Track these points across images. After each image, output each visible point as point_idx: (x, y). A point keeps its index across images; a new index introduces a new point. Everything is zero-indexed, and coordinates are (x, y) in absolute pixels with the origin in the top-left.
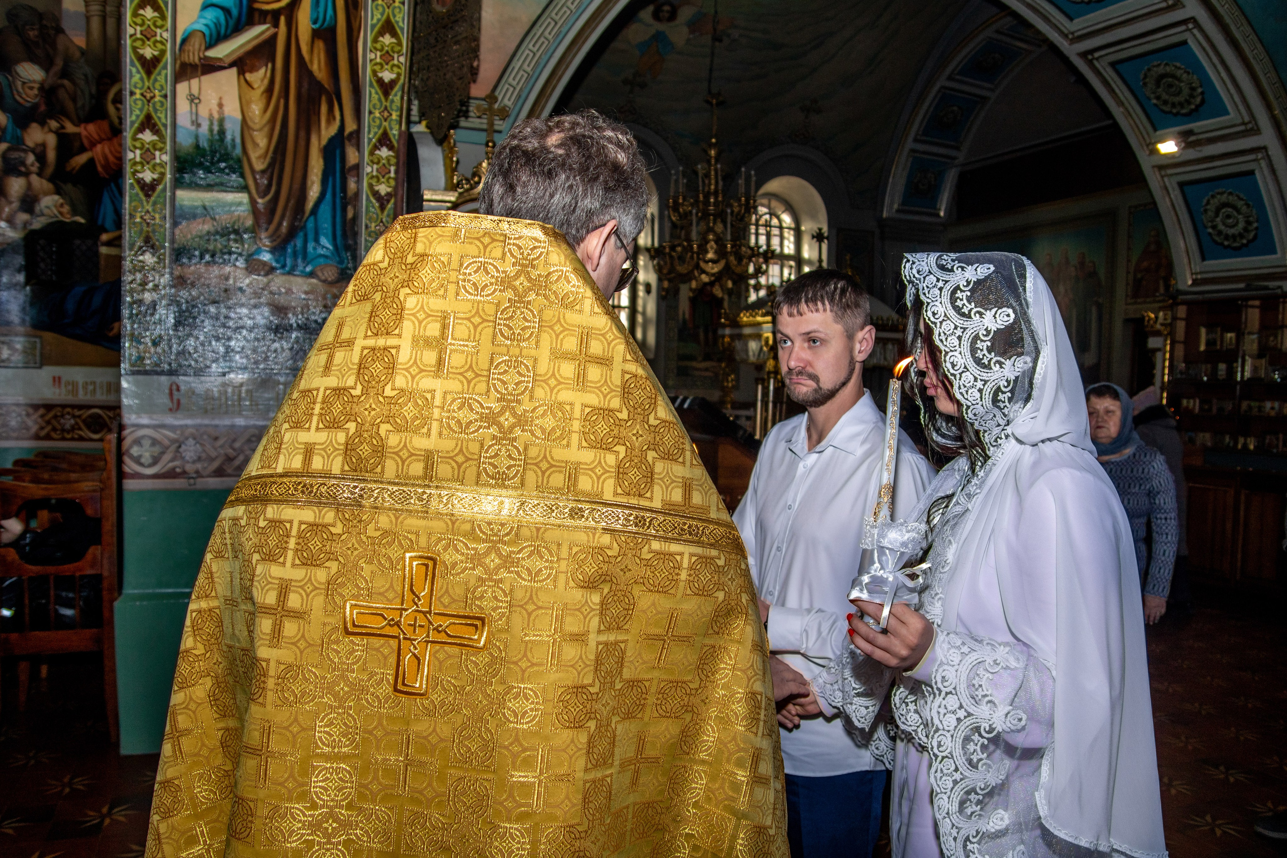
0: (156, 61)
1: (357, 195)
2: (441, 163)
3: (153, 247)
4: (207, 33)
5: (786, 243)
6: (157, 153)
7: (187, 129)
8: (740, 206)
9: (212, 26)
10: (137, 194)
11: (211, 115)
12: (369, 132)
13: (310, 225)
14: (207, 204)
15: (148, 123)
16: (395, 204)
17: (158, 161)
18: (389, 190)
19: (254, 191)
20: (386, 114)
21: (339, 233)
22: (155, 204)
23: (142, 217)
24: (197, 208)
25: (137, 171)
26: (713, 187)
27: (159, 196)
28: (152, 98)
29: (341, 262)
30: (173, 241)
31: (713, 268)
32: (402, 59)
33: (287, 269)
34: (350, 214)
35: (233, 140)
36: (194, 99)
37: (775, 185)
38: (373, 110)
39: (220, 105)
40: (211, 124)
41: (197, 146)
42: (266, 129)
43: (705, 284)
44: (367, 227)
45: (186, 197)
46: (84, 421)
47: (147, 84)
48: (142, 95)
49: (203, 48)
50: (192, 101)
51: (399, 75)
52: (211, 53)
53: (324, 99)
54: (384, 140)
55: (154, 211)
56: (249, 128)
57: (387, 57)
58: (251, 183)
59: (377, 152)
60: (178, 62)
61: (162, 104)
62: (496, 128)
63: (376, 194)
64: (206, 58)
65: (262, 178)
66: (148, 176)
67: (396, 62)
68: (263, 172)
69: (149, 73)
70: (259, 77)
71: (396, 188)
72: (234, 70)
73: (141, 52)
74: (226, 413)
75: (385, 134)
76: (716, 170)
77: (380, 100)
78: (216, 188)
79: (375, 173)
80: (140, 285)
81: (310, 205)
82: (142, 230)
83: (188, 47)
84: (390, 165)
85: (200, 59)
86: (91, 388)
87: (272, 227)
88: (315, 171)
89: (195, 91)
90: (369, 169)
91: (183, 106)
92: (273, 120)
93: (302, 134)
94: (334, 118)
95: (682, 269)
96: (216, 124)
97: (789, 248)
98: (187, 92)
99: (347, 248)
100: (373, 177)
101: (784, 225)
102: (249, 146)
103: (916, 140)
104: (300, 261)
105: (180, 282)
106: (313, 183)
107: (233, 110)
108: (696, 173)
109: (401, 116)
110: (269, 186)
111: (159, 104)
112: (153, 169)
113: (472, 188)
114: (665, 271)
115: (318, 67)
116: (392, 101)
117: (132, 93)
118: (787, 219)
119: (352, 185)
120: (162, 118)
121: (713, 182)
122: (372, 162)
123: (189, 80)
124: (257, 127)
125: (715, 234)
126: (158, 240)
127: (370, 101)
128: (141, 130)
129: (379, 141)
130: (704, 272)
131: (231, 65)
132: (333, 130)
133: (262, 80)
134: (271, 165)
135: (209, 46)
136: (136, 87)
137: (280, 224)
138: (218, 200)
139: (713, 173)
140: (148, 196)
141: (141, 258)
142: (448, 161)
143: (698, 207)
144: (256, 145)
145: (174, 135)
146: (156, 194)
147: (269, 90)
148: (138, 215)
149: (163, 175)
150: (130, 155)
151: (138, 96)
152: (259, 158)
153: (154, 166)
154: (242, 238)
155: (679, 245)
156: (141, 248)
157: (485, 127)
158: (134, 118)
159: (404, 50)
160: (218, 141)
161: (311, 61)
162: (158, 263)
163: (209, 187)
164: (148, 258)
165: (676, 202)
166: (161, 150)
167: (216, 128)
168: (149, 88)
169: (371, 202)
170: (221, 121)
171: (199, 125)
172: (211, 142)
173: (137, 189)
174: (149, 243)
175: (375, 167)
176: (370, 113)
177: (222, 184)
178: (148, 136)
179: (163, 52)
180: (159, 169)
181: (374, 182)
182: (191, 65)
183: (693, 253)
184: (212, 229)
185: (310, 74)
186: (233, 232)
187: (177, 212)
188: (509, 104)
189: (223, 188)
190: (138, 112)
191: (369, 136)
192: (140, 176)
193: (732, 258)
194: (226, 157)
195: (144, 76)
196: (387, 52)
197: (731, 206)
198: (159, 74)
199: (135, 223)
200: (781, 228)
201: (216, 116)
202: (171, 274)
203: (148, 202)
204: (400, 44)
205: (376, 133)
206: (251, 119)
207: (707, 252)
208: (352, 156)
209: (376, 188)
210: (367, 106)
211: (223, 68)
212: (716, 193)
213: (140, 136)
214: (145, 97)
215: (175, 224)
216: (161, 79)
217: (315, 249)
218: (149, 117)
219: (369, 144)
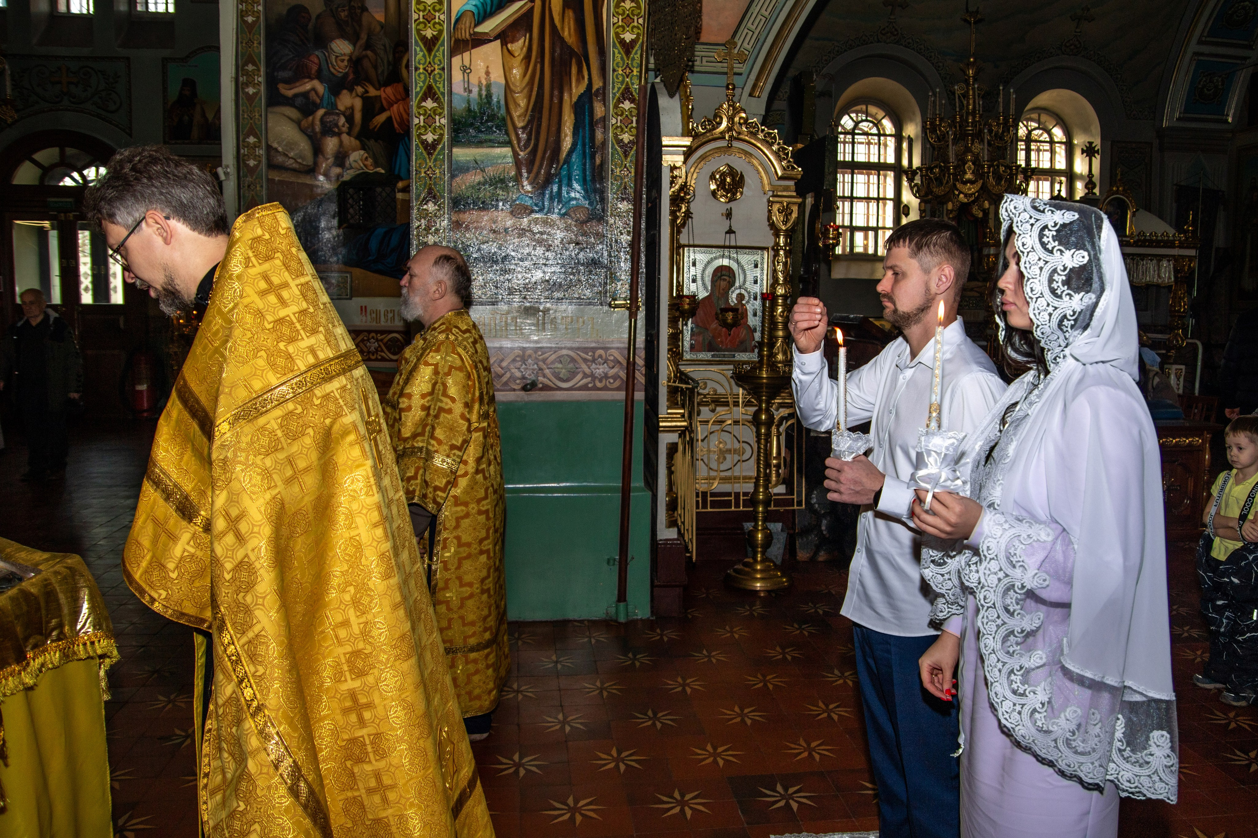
0: (435, 39)
1: (604, 143)
2: (679, 111)
3: (434, 197)
4: (476, 12)
5: (1057, 157)
6: (437, 118)
7: (461, 96)
8: (998, 124)
9: (480, 5)
10: (422, 153)
11: (480, 82)
12: (613, 88)
13: (564, 173)
14: (478, 158)
15: (430, 93)
16: (637, 150)
17: (438, 124)
18: (632, 138)
19: (516, 146)
20: (628, 71)
21: (588, 178)
22: (435, 160)
23: (425, 173)
24: (468, 162)
25: (421, 134)
26: (971, 107)
27: (438, 154)
28: (432, 71)
29: (591, 204)
30: (450, 192)
31: (970, 189)
32: (641, 21)
33: (546, 210)
34: (598, 161)
35: (498, 102)
36: (466, 70)
37: (1044, 98)
38: (616, 68)
39: (488, 73)
40: (481, 90)
41: (469, 110)
42: (525, 91)
43: (963, 205)
44: (612, 170)
45: (462, 154)
46: (385, 345)
47: (428, 60)
48: (424, 69)
49: (473, 25)
50: (465, 71)
51: (638, 34)
52: (480, 29)
53: (574, 61)
54: (626, 94)
55: (435, 166)
56: (512, 91)
57: (628, 19)
58: (514, 138)
59: (621, 105)
60: (453, 39)
61: (441, 77)
62: (735, 70)
63: (620, 142)
64: (475, 33)
65: (523, 133)
66: (430, 137)
67: (635, 24)
68: (524, 128)
69: (430, 51)
70: (518, 46)
71: (637, 136)
72: (498, 42)
73: (423, 33)
74: (495, 336)
75: (627, 89)
76: (973, 89)
77: (622, 58)
78: (485, 145)
79: (619, 124)
80: (425, 229)
81: (564, 154)
82: (426, 183)
83: (460, 25)
84: (632, 116)
85: (470, 35)
86: (390, 315)
87: (532, 175)
88: (568, 124)
89: (467, 63)
90: (614, 121)
91: (457, 76)
92: (531, 83)
93: (556, 93)
94: (583, 78)
95: (938, 191)
96: (484, 88)
97: (1061, 163)
98: (461, 64)
99: (595, 191)
100: (617, 127)
101: (1056, 140)
102: (512, 106)
103: (1200, 42)
104: (555, 204)
105: (457, 225)
106: (566, 136)
107: (497, 76)
108: (954, 93)
109: (641, 72)
110: (529, 139)
111: (438, 76)
112: (434, 132)
113: (714, 129)
114: (923, 193)
115: (568, 34)
116: (633, 59)
117: (417, 69)
118: (1058, 133)
119: (599, 135)
120: (441, 87)
121: (971, 102)
122: (616, 114)
123: (462, 53)
124: (519, 89)
125: (973, 154)
126: (438, 191)
127: (614, 60)
128: (424, 99)
129: (623, 94)
130: (961, 192)
131: (496, 39)
132: (582, 88)
133: (522, 49)
134: (529, 122)
135: (478, 23)
136: (419, 63)
137: (538, 173)
138: (487, 154)
139: (971, 93)
140: (430, 154)
141: (425, 207)
142: (685, 108)
143: (955, 127)
144: (517, 105)
145: (450, 102)
146: (436, 153)
147: (528, 57)
148: (423, 171)
149: (442, 135)
150: (416, 121)
151: (421, 71)
152: (519, 116)
153: (435, 128)
154: (507, 186)
155: (936, 167)
156: (424, 199)
157: (725, 70)
158: (418, 89)
159: (643, 13)
160: (485, 103)
161: (563, 28)
162: (438, 210)
163: (480, 144)
164: (431, 207)
165: (932, 124)
166: (440, 114)
167: (484, 93)
168: (430, 63)
169: (616, 150)
170: (488, 86)
171: (470, 91)
172: (480, 105)
173: (422, 149)
174: (432, 195)
175: (619, 118)
176: (614, 70)
177: (490, 141)
178: (429, 104)
179: (441, 32)
180: (439, 131)
181: (618, 131)
182: (463, 40)
183: (949, 174)
184: (482, 179)
185: (562, 39)
186: (500, 182)
187: (453, 167)
188: (749, 47)
189: (491, 144)
190: (421, 84)
191: (614, 91)
192: (424, 137)
193: (991, 178)
194: (492, 117)
195: (426, 53)
196: (628, 15)
197: (990, 125)
198: (438, 50)
199: (420, 178)
200: (1052, 142)
201: (484, 82)
202: (450, 219)
203: (430, 160)
204: (639, 7)
205: (619, 89)
206: (513, 84)
207: (966, 173)
208: (599, 110)
209: (621, 137)
210: (611, 65)
211: (490, 41)
212: (973, 113)
213: (424, 104)
214: (427, 71)
215: (453, 177)
216: (439, 55)
217: (568, 193)
218: (430, 88)
219: (613, 98)
